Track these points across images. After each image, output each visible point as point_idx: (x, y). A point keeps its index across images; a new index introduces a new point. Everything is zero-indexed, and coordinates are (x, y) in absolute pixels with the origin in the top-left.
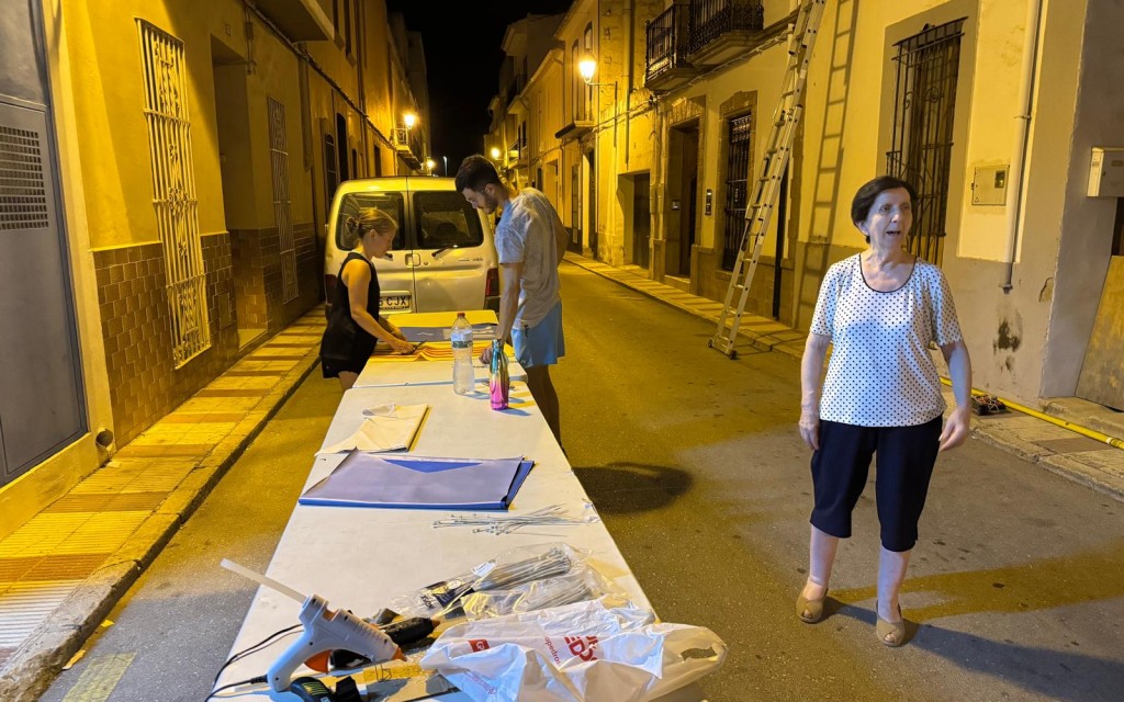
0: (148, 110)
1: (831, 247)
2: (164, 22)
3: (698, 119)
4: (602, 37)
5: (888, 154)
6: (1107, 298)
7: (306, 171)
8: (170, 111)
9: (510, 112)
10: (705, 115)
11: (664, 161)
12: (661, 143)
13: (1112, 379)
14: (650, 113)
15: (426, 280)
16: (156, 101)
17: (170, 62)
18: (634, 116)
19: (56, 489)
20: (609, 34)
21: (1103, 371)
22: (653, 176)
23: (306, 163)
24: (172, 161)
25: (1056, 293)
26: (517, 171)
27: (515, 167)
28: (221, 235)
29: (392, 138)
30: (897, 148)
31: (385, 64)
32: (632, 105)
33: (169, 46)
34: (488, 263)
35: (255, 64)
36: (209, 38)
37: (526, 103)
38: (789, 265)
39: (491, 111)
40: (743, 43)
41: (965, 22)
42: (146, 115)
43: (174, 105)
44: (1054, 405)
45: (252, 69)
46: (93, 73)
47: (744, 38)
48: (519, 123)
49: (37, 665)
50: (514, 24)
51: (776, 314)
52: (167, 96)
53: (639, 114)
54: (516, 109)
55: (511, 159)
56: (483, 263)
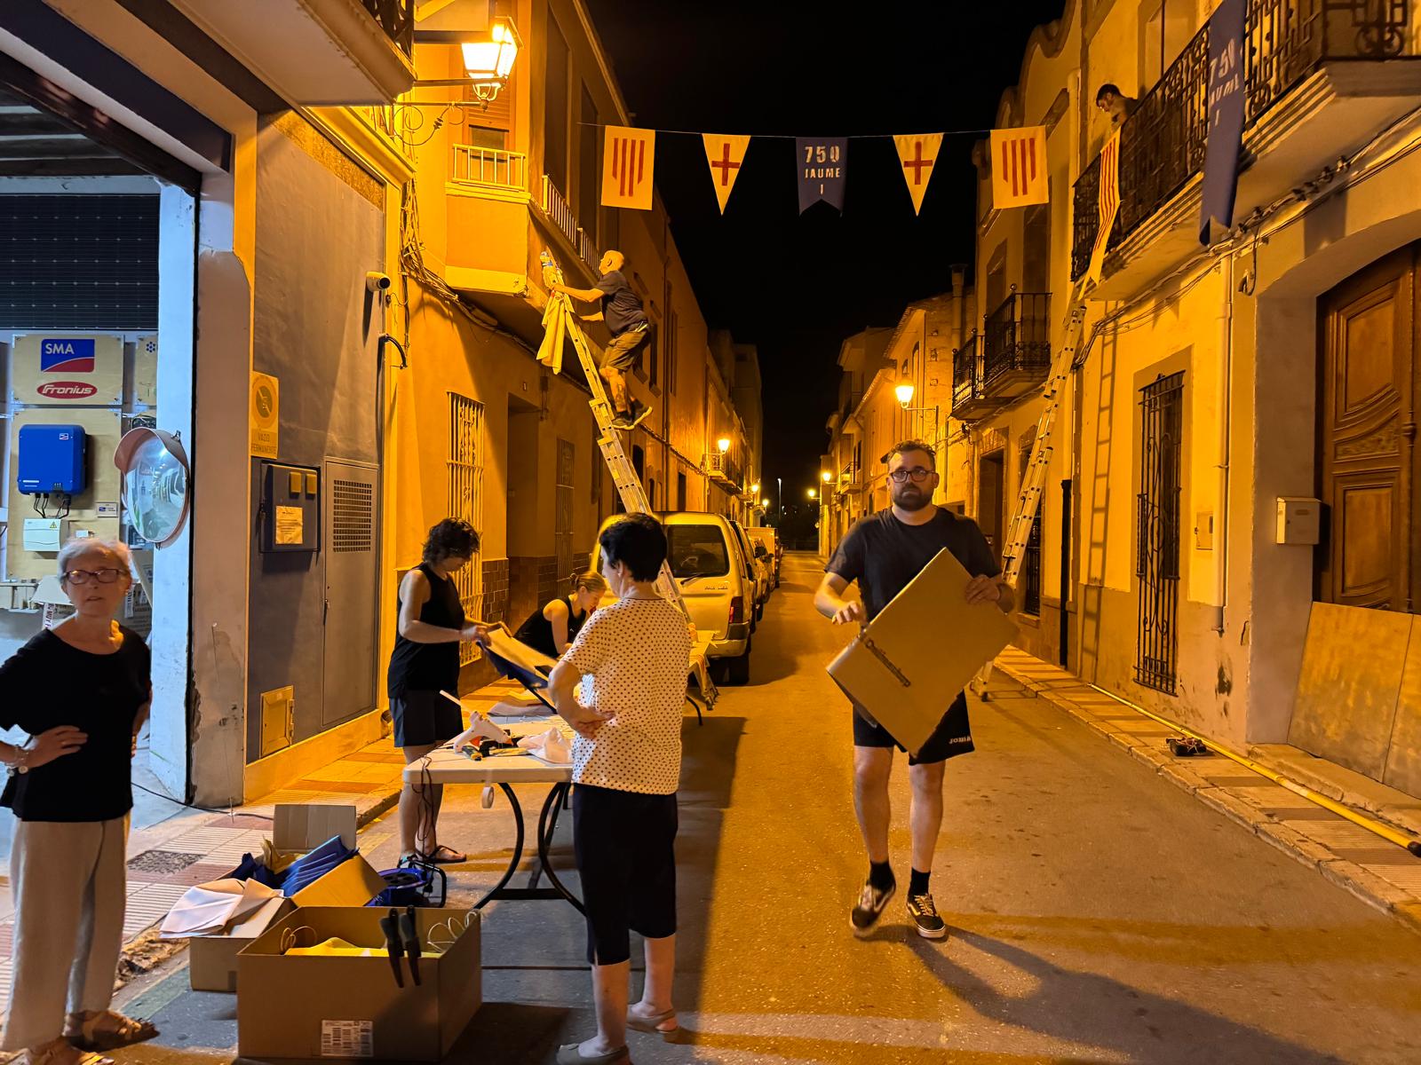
0: (450, 461)
1: (1103, 589)
2: (470, 391)
3: (1003, 450)
4: (928, 359)
5: (1138, 495)
6: (1310, 644)
7: (593, 502)
8: (467, 460)
9: (845, 432)
10: (1008, 445)
11: (976, 492)
12: (973, 473)
13: (1313, 725)
14: (965, 441)
16: (456, 453)
17: (471, 421)
18: (952, 443)
19: (350, 746)
20: (936, 356)
21: (1307, 718)
22: (967, 508)
23: (593, 495)
24: (465, 500)
25: (1253, 638)
26: (850, 495)
27: (848, 491)
28: (502, 561)
29: (703, 464)
30: (1145, 492)
31: (701, 387)
32: (950, 433)
33: (472, 409)
34: (734, 591)
35: (547, 411)
36: (507, 395)
37: (861, 422)
38: (1072, 609)
39: (830, 430)
40: (1029, 379)
41: (1185, 374)
42: (448, 464)
43: (471, 455)
44: (1256, 750)
45: (544, 416)
46: (412, 437)
47: (1030, 375)
48: (855, 444)
50: (849, 339)
51: (1064, 661)
52: (466, 449)
53: (956, 441)
54: (850, 429)
55: (844, 483)
56: (728, 592)
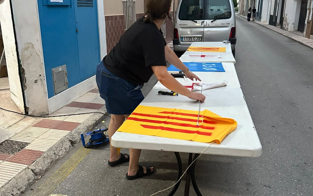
15: (208, 31)
28: (142, 14)
34: (232, 25)
49: (86, 128)
56: (230, 25)
